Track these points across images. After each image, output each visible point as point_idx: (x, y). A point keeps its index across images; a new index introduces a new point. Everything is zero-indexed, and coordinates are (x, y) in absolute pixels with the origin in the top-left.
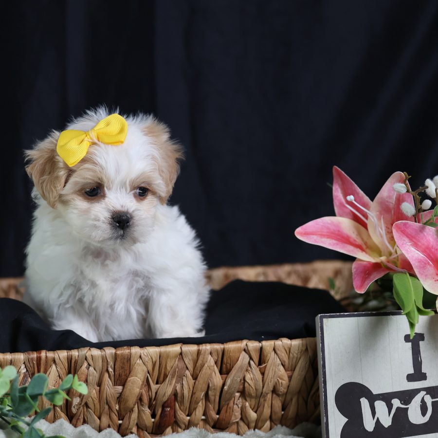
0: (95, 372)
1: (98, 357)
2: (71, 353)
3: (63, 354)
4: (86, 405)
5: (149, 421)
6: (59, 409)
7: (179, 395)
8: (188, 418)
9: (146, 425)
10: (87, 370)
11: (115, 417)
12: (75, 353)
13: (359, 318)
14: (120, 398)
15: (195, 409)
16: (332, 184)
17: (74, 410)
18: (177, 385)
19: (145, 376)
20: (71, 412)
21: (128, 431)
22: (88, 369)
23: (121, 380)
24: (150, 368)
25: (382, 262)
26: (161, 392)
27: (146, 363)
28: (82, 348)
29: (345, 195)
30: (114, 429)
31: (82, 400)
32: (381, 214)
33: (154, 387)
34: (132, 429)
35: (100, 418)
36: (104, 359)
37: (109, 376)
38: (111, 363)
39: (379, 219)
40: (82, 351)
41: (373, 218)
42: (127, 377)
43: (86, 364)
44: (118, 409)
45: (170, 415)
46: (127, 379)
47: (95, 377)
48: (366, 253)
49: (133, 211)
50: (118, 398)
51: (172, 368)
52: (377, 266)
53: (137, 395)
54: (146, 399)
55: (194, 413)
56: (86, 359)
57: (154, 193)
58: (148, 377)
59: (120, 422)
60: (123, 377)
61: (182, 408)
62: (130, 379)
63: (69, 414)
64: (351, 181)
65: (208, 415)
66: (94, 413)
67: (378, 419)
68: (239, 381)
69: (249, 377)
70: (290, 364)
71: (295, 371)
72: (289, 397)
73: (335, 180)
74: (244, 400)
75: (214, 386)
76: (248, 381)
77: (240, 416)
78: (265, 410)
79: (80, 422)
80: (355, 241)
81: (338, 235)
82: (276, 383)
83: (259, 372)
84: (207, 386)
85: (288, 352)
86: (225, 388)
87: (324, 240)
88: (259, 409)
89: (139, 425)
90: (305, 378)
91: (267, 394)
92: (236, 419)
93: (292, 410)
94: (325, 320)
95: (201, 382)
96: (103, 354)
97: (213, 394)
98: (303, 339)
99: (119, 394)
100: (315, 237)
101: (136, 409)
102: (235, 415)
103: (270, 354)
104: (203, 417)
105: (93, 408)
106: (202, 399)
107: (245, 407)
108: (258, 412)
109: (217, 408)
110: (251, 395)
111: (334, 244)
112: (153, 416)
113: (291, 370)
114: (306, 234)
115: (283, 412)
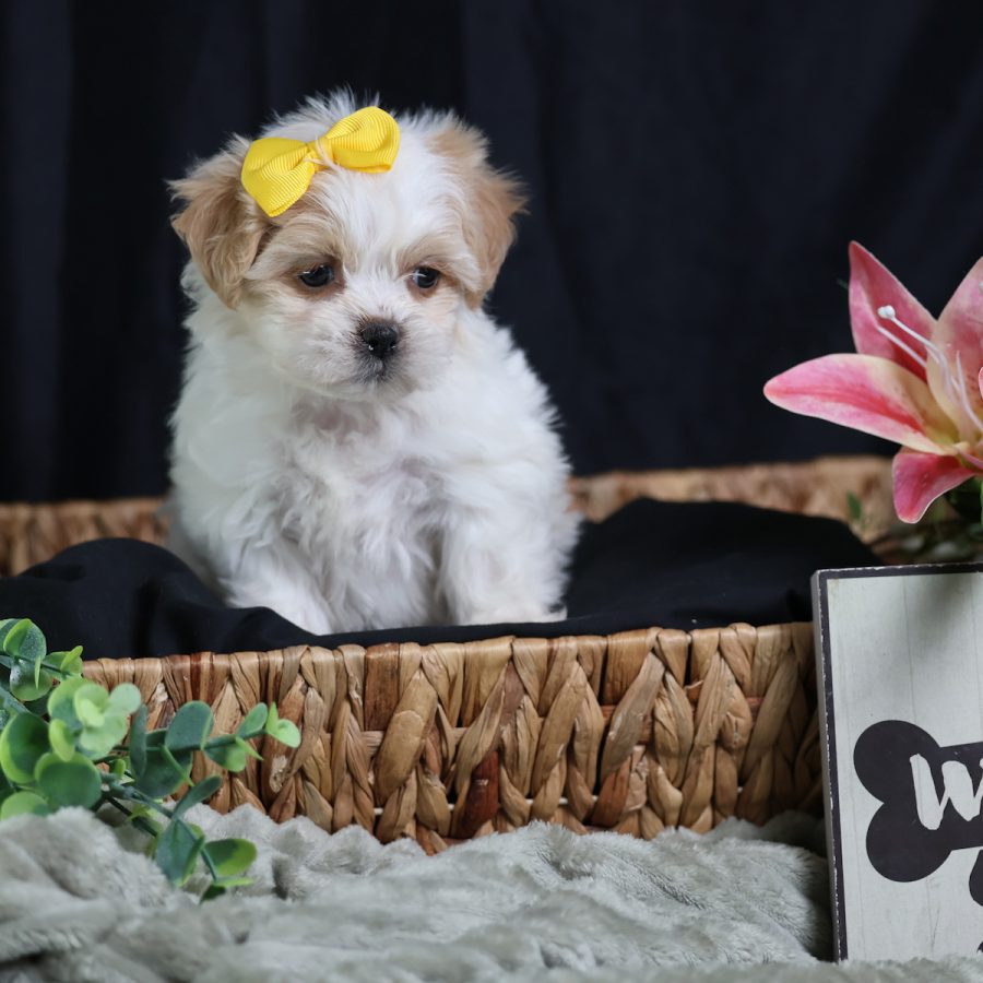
0: (320, 700)
1: (328, 667)
2: (266, 659)
3: (249, 661)
4: (302, 773)
5: (442, 808)
6: (240, 783)
7: (509, 751)
8: (530, 802)
9: (435, 818)
10: (302, 697)
11: (366, 801)
12: (276, 658)
13: (906, 577)
14: (377, 759)
15: (544, 782)
16: (847, 280)
17: (275, 786)
18: (502, 728)
19: (432, 709)
20: (269, 789)
21: (395, 832)
22: (305, 693)
23: (379, 717)
24: (443, 690)
25: (960, 455)
26: (467, 746)
27: (435, 680)
28: (292, 648)
29: (877, 303)
30: (365, 827)
31: (291, 763)
32: (955, 345)
33: (452, 733)
34: (404, 827)
35: (332, 803)
36: (341, 672)
37: (353, 710)
38: (357, 681)
39: (952, 360)
40: (291, 654)
41: (939, 358)
42: (392, 710)
43: (300, 683)
44: (372, 782)
45: (488, 796)
46: (391, 716)
47: (322, 711)
48: (924, 434)
49: (405, 320)
50: (372, 758)
51: (492, 690)
52: (948, 464)
53: (415, 750)
54: (434, 760)
55: (542, 791)
56: (300, 671)
57: (454, 283)
58: (438, 710)
59: (378, 811)
60: (383, 711)
61: (515, 779)
62: (400, 715)
63: (263, 793)
64: (890, 274)
65: (574, 796)
66: (320, 791)
67: (949, 801)
68: (642, 718)
69: (662, 710)
70: (756, 681)
71: (767, 696)
72: (753, 755)
73: (854, 273)
74: (653, 763)
75: (586, 730)
76: (662, 720)
77: (644, 798)
78: (700, 784)
79: (289, 811)
80: (900, 407)
81: (860, 395)
82: (724, 724)
83: (686, 699)
84: (569, 732)
85: (750, 654)
86: (612, 734)
87: (830, 405)
88: (687, 783)
89: (420, 819)
90: (788, 713)
91: (704, 748)
92: (636, 804)
93: (761, 783)
94: (830, 583)
95: (557, 721)
96: (337, 659)
97: (584, 747)
98: (785, 625)
99: (375, 750)
100: (809, 399)
101: (412, 782)
102: (634, 795)
103: (711, 659)
104: (563, 801)
105: (317, 781)
106: (560, 760)
107: (657, 778)
108: (684, 789)
109: (593, 779)
110: (669, 751)
111: (851, 415)
112: (452, 797)
113: (758, 696)
114: (789, 392)
115: (740, 789)
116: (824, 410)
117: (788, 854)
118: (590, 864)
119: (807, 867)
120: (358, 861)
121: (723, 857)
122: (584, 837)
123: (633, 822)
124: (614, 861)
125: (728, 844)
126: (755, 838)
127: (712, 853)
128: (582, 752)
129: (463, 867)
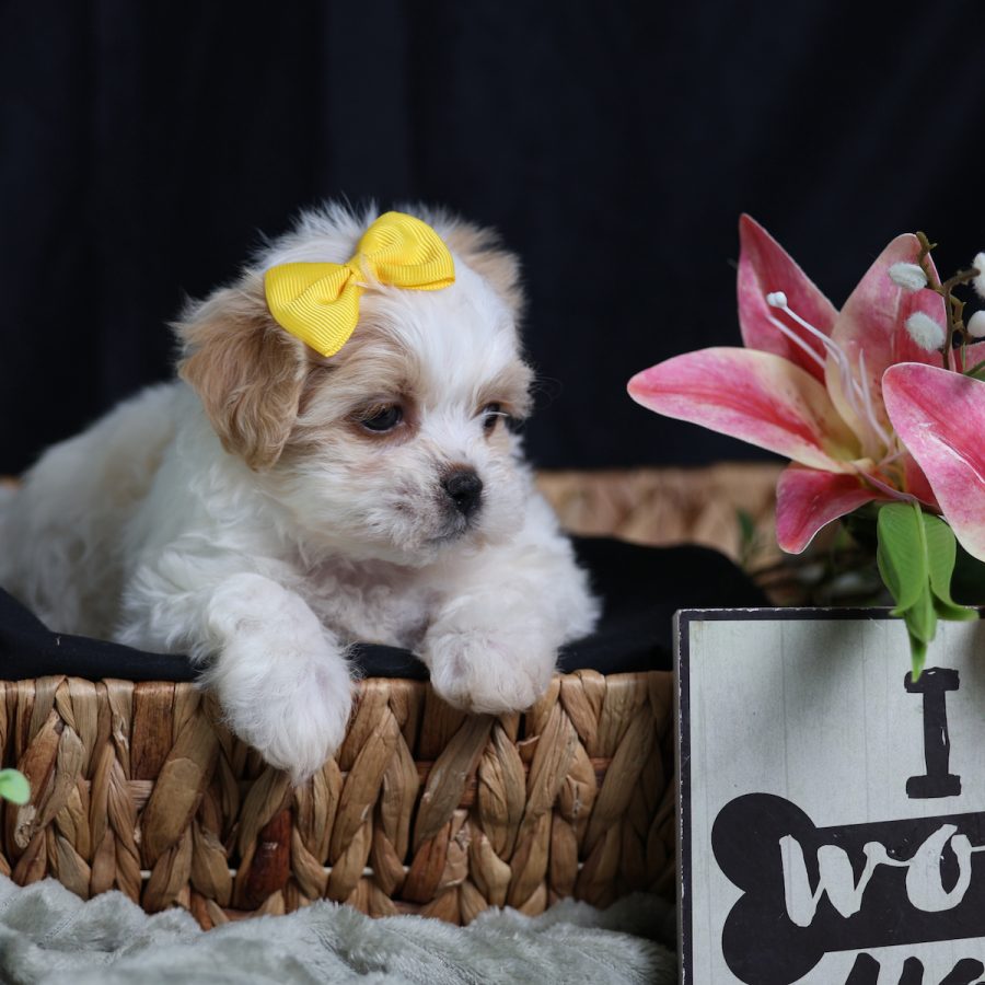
0: (78, 741)
1: (88, 702)
2: (15, 689)
4: (54, 826)
5: (221, 873)
7: (303, 810)
8: (328, 871)
9: (212, 885)
10: (57, 737)
11: (131, 863)
12: (26, 690)
13: (784, 622)
15: (345, 848)
16: (737, 259)
17: (21, 840)
19: (212, 756)
20: (14, 843)
21: (165, 900)
22: (60, 732)
23: (148, 764)
25: (860, 474)
26: (253, 802)
28: (46, 679)
29: (768, 288)
30: (129, 894)
31: (41, 814)
32: (860, 344)
33: (235, 787)
34: (175, 894)
35: (90, 863)
36: (104, 708)
37: (118, 754)
38: (123, 720)
39: (855, 361)
40: (44, 686)
41: (840, 358)
42: (165, 757)
43: (54, 720)
44: (138, 841)
45: (277, 861)
46: (163, 764)
47: (79, 754)
48: (819, 447)
50: (139, 812)
52: (845, 484)
53: (189, 805)
54: (212, 817)
55: (342, 858)
56: (55, 705)
58: (218, 759)
59: (146, 874)
60: (154, 757)
61: (310, 844)
62: (173, 763)
63: (8, 849)
64: (787, 254)
65: (381, 866)
66: (76, 849)
67: (825, 893)
68: (464, 778)
69: (489, 770)
70: (603, 739)
71: (616, 758)
72: (597, 826)
73: (744, 253)
74: (477, 831)
75: (397, 790)
76: (487, 780)
77: (465, 872)
78: (532, 858)
79: (38, 870)
80: (792, 414)
81: (745, 397)
82: (563, 788)
83: (518, 758)
84: (376, 790)
85: (597, 707)
86: (427, 795)
87: (706, 407)
88: (517, 855)
89: (196, 886)
90: (640, 777)
91: (538, 816)
92: (455, 879)
93: (605, 859)
94: (693, 625)
95: (362, 777)
96: (99, 694)
97: (394, 809)
98: (639, 674)
99: (143, 802)
100: (681, 400)
101: (187, 842)
102: (452, 868)
103: (550, 711)
104: (368, 871)
105: (72, 836)
106: (365, 822)
107: (480, 848)
108: (513, 863)
109: (404, 847)
110: (495, 818)
111: (731, 421)
112: (234, 862)
113: (605, 756)
114: (658, 390)
115: (581, 866)
116: (699, 414)
117: (629, 947)
118: (384, 954)
119: (653, 963)
120: (115, 934)
121: (549, 949)
122: (380, 920)
123: (451, 899)
124: (415, 951)
125: (560, 931)
126: (595, 924)
127: (537, 944)
128: (393, 815)
129: (221, 958)
